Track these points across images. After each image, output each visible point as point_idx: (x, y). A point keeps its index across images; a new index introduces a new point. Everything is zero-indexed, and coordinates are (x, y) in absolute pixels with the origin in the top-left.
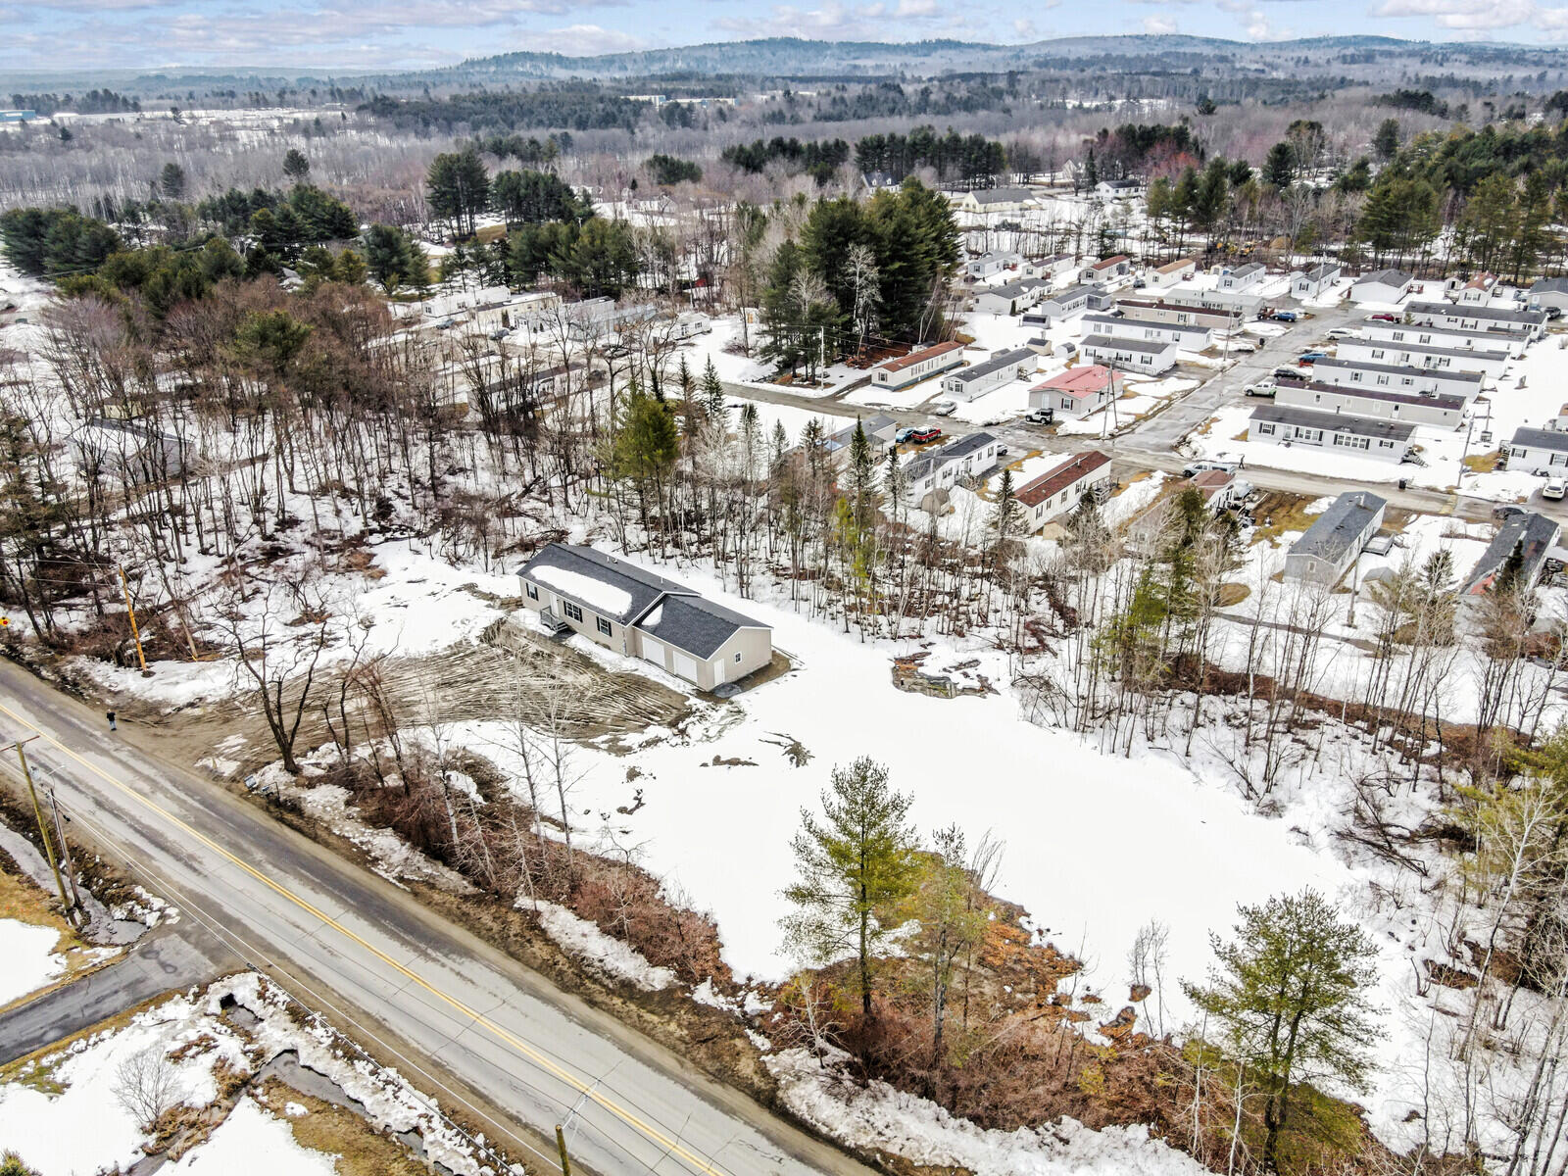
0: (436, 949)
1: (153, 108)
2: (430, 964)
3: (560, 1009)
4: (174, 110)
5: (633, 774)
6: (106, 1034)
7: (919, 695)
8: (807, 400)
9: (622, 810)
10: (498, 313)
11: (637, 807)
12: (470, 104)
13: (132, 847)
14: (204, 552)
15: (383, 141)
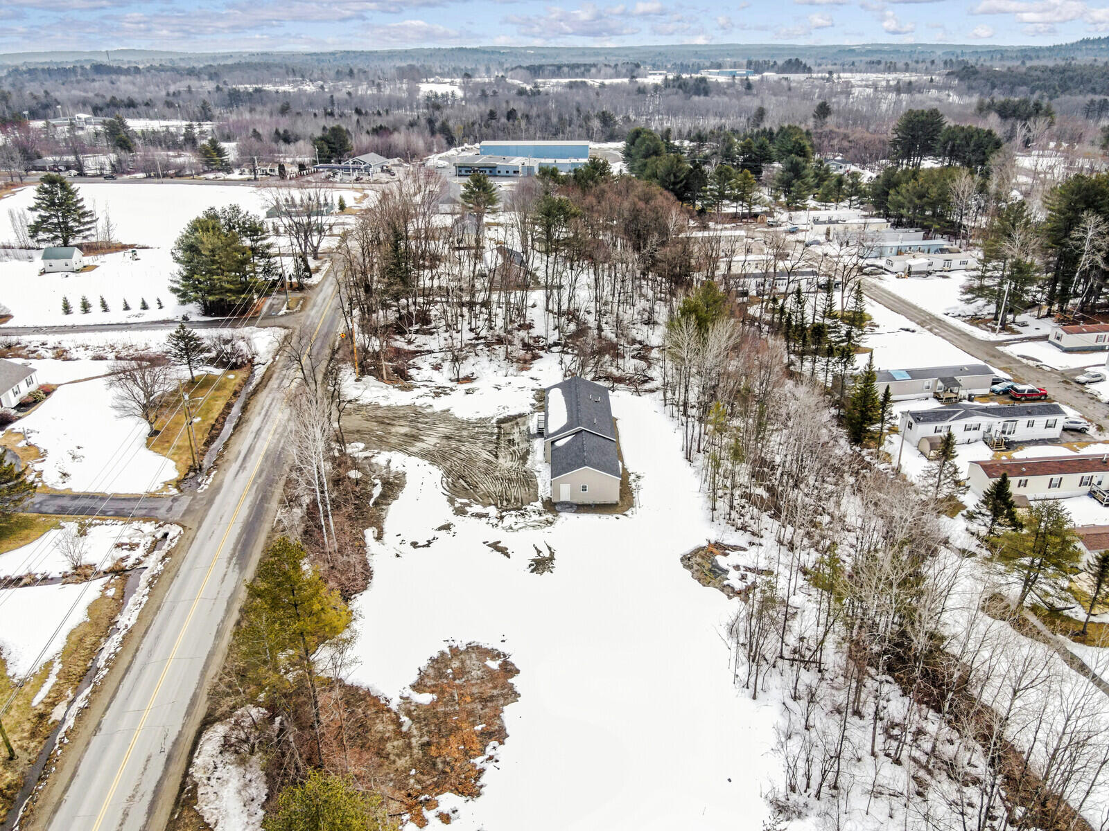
0: (238, 559)
1: (819, 72)
2: (226, 564)
3: (224, 618)
4: (830, 73)
5: (447, 527)
6: (121, 523)
7: (688, 573)
8: (971, 338)
9: (415, 545)
10: (823, 228)
11: (424, 546)
12: (1039, 73)
13: (239, 452)
14: (471, 330)
15: (954, 98)
